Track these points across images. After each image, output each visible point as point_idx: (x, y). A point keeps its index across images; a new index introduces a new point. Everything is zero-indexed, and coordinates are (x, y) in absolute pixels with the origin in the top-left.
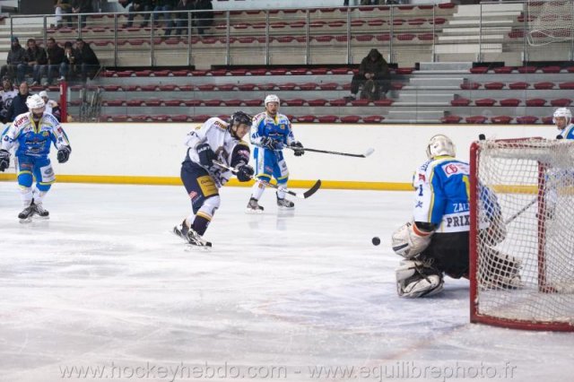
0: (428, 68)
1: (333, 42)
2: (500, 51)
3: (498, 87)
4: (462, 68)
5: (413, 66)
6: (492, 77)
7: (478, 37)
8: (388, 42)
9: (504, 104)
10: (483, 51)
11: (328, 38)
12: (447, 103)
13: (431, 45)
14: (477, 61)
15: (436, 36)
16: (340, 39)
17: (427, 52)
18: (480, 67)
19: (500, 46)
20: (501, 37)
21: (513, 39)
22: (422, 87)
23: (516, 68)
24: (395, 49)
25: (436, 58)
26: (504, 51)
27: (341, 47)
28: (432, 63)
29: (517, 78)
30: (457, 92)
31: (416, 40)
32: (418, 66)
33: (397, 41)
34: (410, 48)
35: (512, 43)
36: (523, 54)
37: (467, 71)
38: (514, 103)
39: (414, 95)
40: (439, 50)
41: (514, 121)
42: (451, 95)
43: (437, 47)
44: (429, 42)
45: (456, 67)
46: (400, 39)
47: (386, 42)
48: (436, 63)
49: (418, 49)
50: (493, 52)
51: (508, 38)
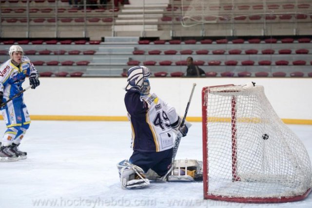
0: (111, 40)
1: (45, 23)
2: (156, 30)
3: (157, 53)
4: (133, 41)
5: (100, 39)
6: (152, 47)
7: (142, 21)
8: (83, 23)
9: (162, 64)
10: (146, 30)
11: (42, 20)
12: (125, 64)
13: (111, 25)
14: (142, 36)
15: (115, 20)
16: (50, 21)
17: (108, 30)
18: (144, 40)
19: (156, 26)
20: (156, 21)
21: (164, 22)
22: (113, 53)
23: (167, 41)
24: (88, 28)
25: (115, 34)
26: (159, 30)
27: (51, 26)
28: (112, 37)
29: (168, 47)
30: (131, 57)
31: (101, 22)
32: (103, 40)
33: (89, 23)
34: (98, 28)
35: (164, 24)
36: (171, 32)
37: (136, 43)
38: (168, 64)
39: (109, 58)
40: (117, 28)
41: (169, 75)
42: (127, 58)
43: (116, 26)
44: (109, 23)
45: (129, 40)
46: (90, 21)
47: (81, 23)
48: (115, 37)
49: (102, 28)
50: (152, 31)
51: (161, 22)
